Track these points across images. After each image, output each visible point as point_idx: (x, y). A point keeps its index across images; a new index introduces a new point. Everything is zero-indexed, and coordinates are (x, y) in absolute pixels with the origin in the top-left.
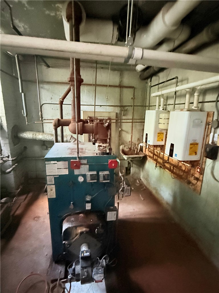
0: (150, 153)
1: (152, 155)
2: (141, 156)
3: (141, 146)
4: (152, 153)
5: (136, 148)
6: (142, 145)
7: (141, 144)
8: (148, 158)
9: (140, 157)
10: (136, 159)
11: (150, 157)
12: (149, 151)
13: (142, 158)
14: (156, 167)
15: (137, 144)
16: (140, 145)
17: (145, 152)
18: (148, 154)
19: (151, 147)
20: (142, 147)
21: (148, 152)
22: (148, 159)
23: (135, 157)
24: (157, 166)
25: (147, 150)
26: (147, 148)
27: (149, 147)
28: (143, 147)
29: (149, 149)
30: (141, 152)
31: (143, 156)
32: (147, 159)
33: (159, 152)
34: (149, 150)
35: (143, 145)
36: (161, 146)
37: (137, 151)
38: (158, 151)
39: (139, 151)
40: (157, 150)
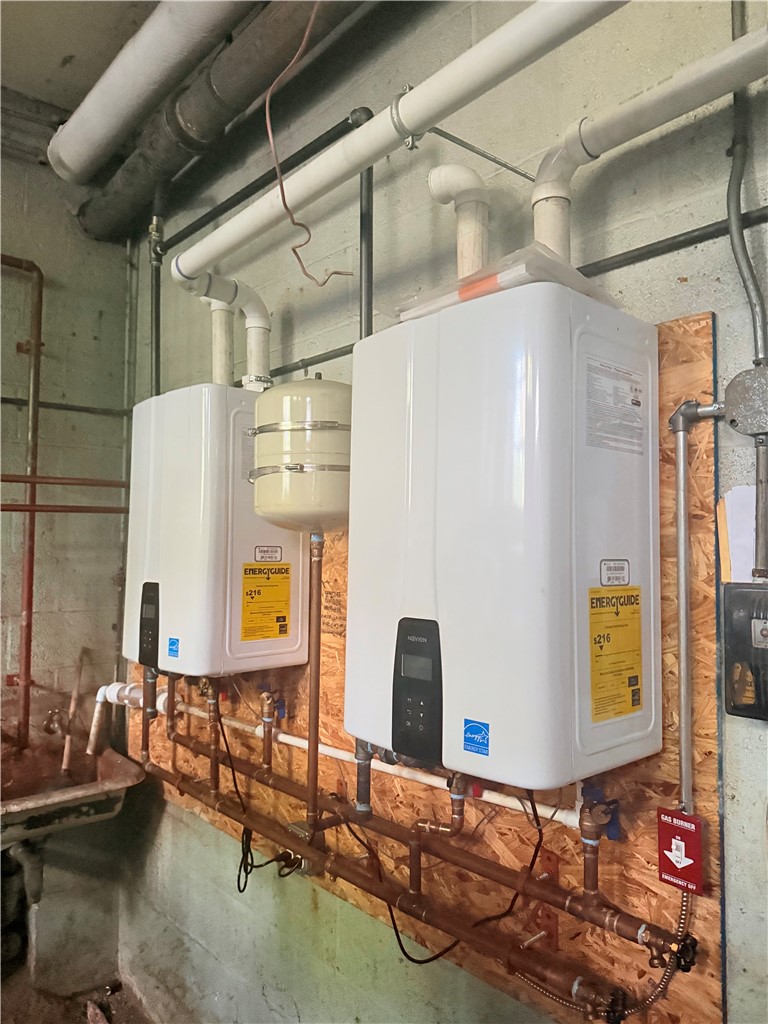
0: (180, 749)
1: (200, 767)
2: (107, 793)
3: (107, 705)
4: (198, 750)
5: (67, 730)
6: (113, 699)
7: (110, 692)
8: (167, 797)
9: (102, 804)
10: (71, 821)
11: (186, 783)
12: (178, 740)
13: (118, 807)
14: (246, 865)
15: (74, 694)
16: (99, 698)
17: (146, 747)
18: (167, 766)
19: (190, 703)
20: (122, 709)
21: (169, 744)
22: (169, 808)
23: (63, 811)
24: (258, 856)
25: (159, 728)
26: (155, 714)
27: (171, 704)
28: (130, 711)
29: (173, 715)
30: (108, 752)
31: (129, 783)
32: (163, 804)
33: (259, 731)
34: (173, 727)
35: (127, 692)
36: (271, 680)
37: (77, 754)
38: (248, 729)
39: (98, 751)
40: (242, 720)
